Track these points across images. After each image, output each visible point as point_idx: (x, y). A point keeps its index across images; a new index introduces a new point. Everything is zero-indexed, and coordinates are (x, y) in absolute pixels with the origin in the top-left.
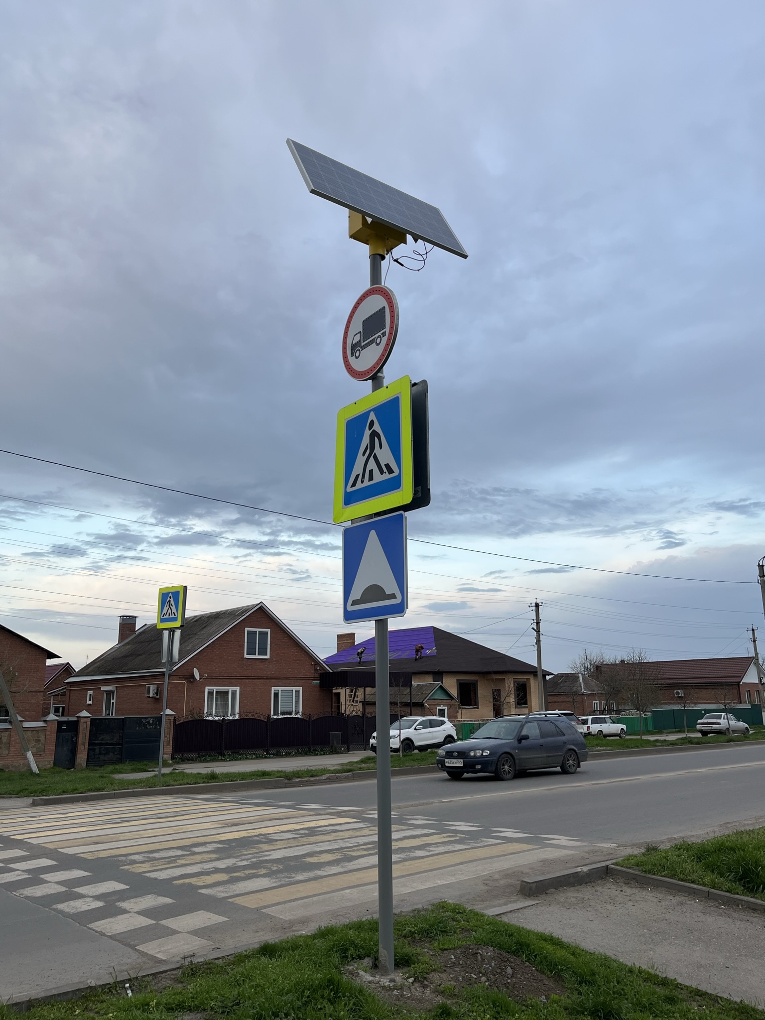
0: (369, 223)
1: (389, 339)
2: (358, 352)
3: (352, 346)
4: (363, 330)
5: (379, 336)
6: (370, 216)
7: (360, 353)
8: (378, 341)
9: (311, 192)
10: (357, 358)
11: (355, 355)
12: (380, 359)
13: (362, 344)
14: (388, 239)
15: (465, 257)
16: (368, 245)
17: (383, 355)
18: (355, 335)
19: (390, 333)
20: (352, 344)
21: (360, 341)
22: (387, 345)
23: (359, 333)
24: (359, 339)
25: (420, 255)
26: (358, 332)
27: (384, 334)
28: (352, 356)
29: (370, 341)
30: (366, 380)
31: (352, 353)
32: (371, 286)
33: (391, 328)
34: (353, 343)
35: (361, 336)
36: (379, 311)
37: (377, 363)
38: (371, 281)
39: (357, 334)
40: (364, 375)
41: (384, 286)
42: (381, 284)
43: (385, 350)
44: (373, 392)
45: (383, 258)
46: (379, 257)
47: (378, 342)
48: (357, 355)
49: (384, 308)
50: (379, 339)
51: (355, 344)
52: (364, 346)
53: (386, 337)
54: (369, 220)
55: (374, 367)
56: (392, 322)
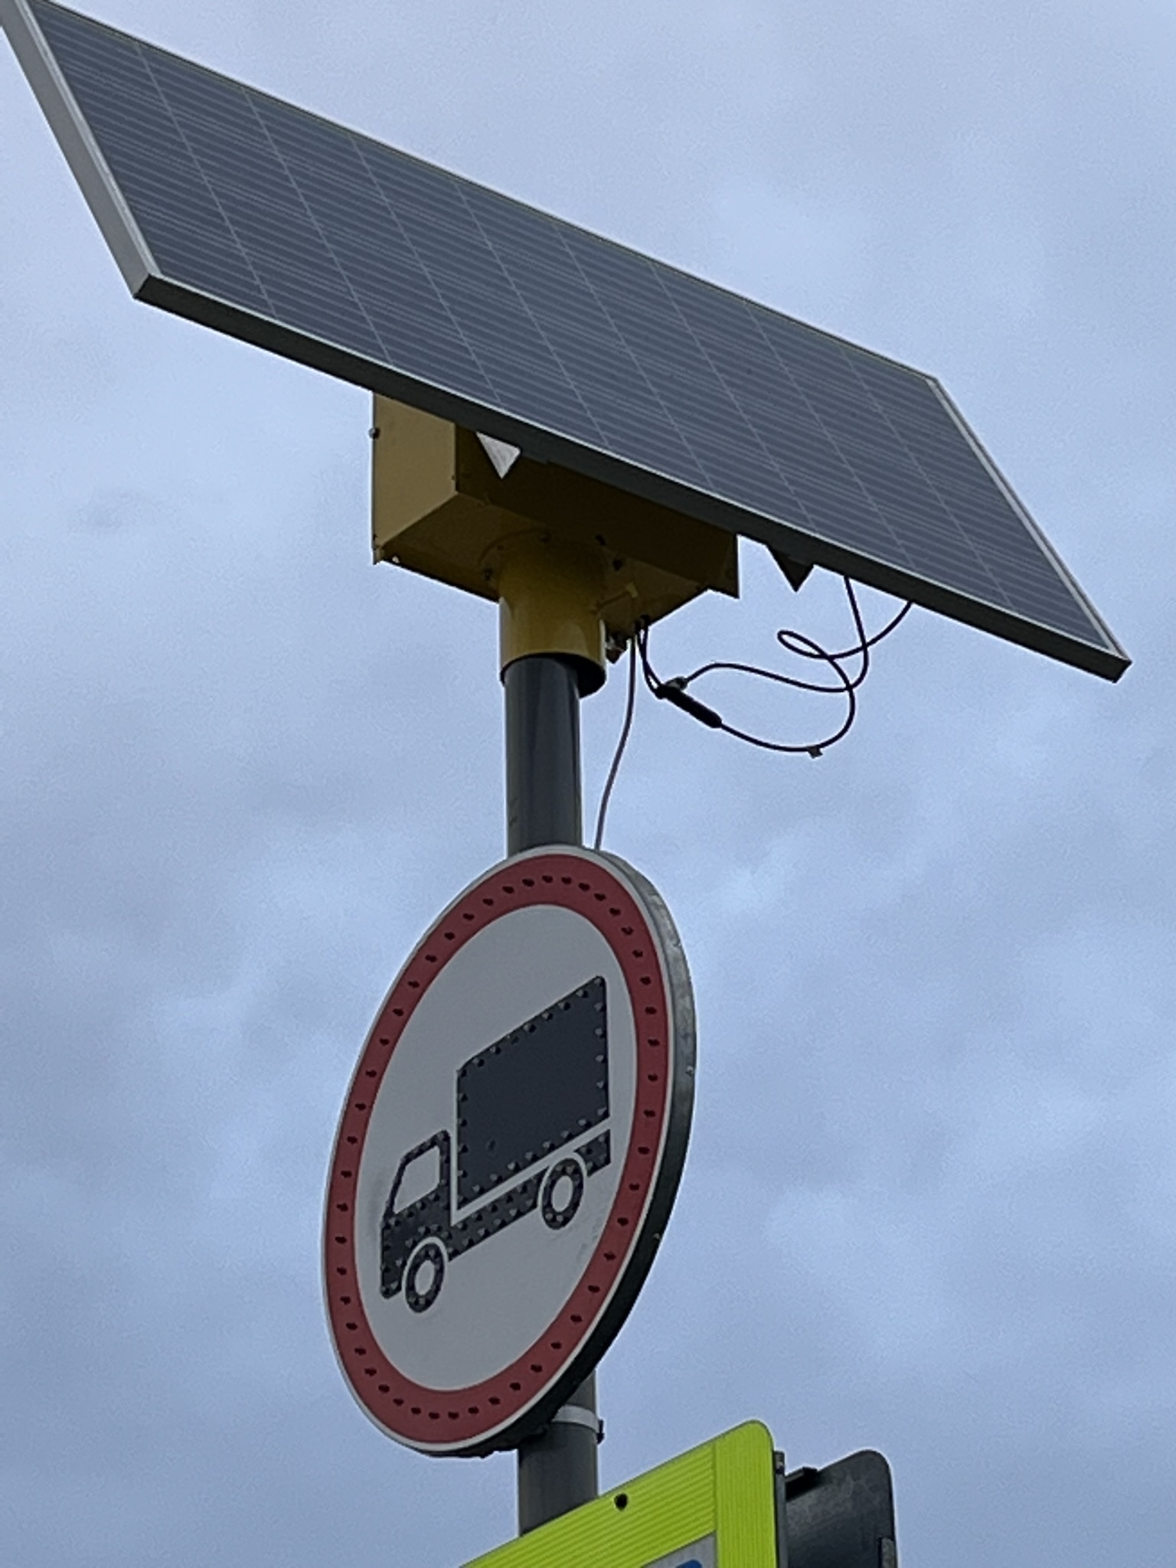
0: (502, 475)
1: (631, 1186)
2: (428, 1268)
3: (386, 1227)
4: (462, 1125)
5: (567, 1168)
6: (507, 430)
7: (440, 1272)
8: (561, 1200)
9: (138, 296)
10: (420, 1304)
11: (411, 1288)
12: (572, 1316)
13: (457, 1216)
14: (618, 565)
15: (1111, 667)
16: (495, 599)
17: (590, 1287)
18: (408, 1159)
19: (641, 1149)
20: (389, 1213)
21: (441, 1193)
22: (620, 1220)
23: (433, 1142)
24: (435, 1182)
25: (822, 655)
26: (426, 1138)
27: (598, 1154)
28: (387, 1293)
29: (509, 1197)
30: (483, 1450)
31: (385, 1271)
32: (512, 852)
33: (646, 1114)
34: (396, 1211)
35: (446, 1162)
36: (568, 1002)
37: (553, 1342)
38: (511, 824)
39: (421, 1150)
40: (464, 1414)
41: (596, 850)
42: (576, 841)
43: (606, 1255)
44: (524, 1531)
45: (591, 679)
46: (561, 672)
47: (560, 1203)
48: (423, 1286)
49: (596, 989)
50: (565, 1184)
51: (411, 1211)
52: (465, 1224)
53: (611, 1176)
54: (504, 455)
55: (533, 1365)
56: (650, 1078)
